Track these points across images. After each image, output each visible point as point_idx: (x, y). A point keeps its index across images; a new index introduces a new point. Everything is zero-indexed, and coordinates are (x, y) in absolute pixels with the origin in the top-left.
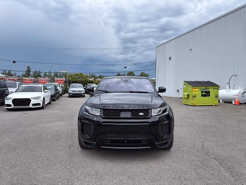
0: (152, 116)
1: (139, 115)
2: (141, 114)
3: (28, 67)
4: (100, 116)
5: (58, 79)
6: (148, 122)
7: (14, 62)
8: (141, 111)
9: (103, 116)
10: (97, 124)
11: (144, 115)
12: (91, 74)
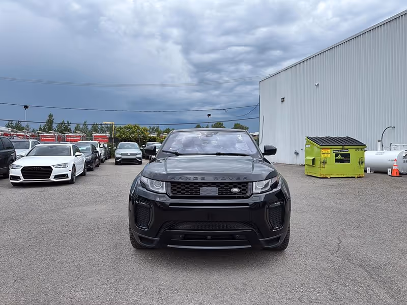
0: (252, 194)
1: (231, 192)
2: (235, 190)
3: (50, 116)
4: (166, 194)
5: (98, 134)
6: (247, 204)
7: (26, 107)
8: (235, 185)
9: (171, 195)
10: (162, 207)
11: (240, 192)
12: (152, 127)
